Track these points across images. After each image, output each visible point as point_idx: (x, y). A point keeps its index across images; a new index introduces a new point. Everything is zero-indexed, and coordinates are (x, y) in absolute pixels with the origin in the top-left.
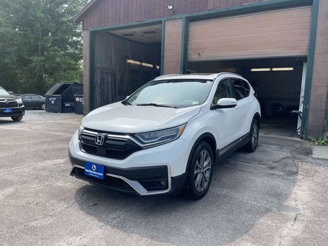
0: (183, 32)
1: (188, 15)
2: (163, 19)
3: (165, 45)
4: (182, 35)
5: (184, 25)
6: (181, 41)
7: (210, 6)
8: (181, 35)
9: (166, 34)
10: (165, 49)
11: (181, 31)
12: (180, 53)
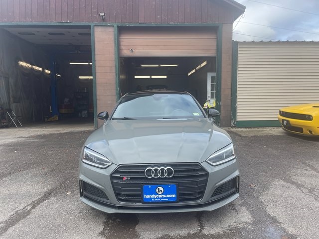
0: (115, 39)
1: (120, 24)
2: (92, 24)
3: (96, 50)
4: (115, 42)
5: (116, 33)
6: (114, 48)
7: (141, 20)
8: (113, 42)
9: (96, 39)
10: (96, 54)
11: (113, 39)
12: (114, 59)
